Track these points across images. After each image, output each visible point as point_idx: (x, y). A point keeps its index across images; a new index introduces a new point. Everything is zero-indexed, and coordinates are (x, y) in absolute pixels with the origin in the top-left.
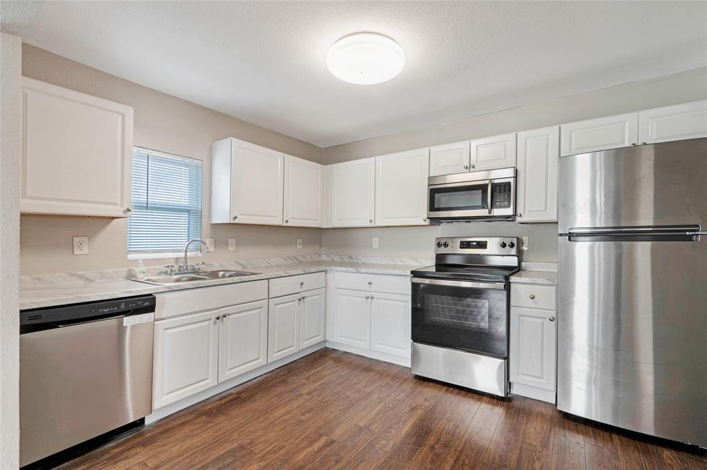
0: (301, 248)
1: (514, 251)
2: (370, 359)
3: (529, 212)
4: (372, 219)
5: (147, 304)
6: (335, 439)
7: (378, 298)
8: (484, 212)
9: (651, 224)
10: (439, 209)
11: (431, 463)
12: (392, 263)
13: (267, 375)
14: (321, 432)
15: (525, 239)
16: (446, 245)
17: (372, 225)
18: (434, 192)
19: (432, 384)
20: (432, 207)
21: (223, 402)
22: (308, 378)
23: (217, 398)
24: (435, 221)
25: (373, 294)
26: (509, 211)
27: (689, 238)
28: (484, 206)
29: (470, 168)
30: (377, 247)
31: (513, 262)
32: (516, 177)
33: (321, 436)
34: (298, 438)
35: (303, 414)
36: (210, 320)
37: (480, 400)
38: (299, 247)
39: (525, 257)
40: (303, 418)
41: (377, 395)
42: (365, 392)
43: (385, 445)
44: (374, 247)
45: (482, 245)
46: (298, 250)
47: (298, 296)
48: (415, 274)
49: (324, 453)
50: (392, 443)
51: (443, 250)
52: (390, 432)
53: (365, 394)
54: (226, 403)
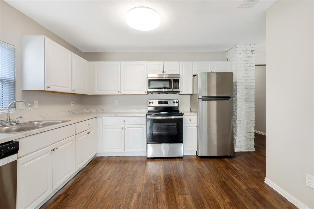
0: (73, 105)
2: (123, 156)
3: (184, 90)
4: (120, 91)
5: (14, 148)
6: (140, 192)
7: (128, 128)
8: (170, 90)
9: (216, 96)
11: (180, 185)
12: (126, 111)
13: (74, 179)
14: (131, 192)
17: (119, 94)
18: (150, 81)
19: (157, 159)
20: (149, 87)
21: (59, 201)
22: (100, 173)
23: (51, 201)
25: (126, 126)
26: (179, 90)
27: (228, 99)
28: (170, 87)
30: (118, 104)
32: (180, 78)
33: (133, 194)
34: (123, 199)
35: (115, 189)
36: (48, 152)
37: (176, 160)
38: (72, 105)
40: (117, 190)
41: (140, 170)
42: (134, 171)
43: (161, 186)
44: (116, 104)
45: (167, 102)
46: (72, 107)
47: (87, 132)
49: (141, 199)
50: (162, 184)
51: (151, 105)
52: (158, 181)
53: (135, 171)
54: (62, 201)
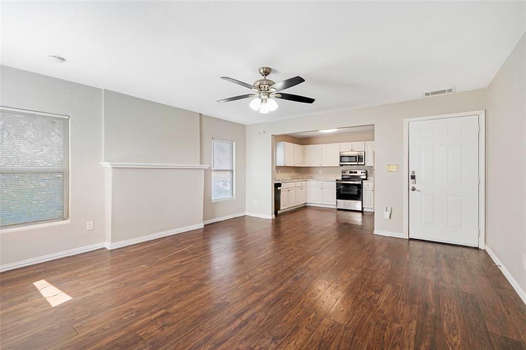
1: (365, 174)
3: (369, 164)
4: (321, 164)
7: (325, 188)
8: (356, 163)
10: (343, 162)
15: (368, 171)
16: (345, 173)
17: (321, 166)
18: (341, 157)
20: (341, 161)
24: (341, 165)
25: (323, 187)
26: (363, 163)
28: (356, 161)
29: (352, 150)
31: (364, 177)
32: (365, 154)
36: (287, 191)
39: (368, 176)
45: (356, 172)
48: (337, 180)
51: (344, 174)
